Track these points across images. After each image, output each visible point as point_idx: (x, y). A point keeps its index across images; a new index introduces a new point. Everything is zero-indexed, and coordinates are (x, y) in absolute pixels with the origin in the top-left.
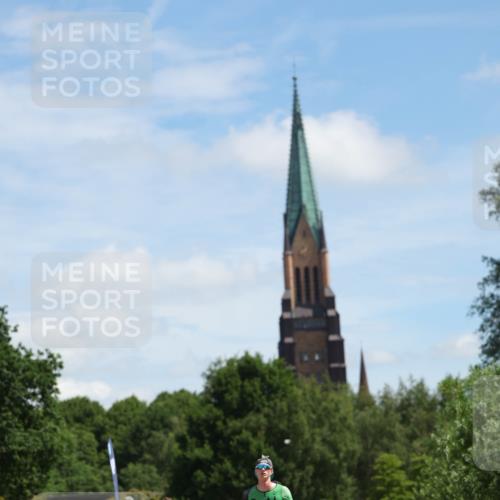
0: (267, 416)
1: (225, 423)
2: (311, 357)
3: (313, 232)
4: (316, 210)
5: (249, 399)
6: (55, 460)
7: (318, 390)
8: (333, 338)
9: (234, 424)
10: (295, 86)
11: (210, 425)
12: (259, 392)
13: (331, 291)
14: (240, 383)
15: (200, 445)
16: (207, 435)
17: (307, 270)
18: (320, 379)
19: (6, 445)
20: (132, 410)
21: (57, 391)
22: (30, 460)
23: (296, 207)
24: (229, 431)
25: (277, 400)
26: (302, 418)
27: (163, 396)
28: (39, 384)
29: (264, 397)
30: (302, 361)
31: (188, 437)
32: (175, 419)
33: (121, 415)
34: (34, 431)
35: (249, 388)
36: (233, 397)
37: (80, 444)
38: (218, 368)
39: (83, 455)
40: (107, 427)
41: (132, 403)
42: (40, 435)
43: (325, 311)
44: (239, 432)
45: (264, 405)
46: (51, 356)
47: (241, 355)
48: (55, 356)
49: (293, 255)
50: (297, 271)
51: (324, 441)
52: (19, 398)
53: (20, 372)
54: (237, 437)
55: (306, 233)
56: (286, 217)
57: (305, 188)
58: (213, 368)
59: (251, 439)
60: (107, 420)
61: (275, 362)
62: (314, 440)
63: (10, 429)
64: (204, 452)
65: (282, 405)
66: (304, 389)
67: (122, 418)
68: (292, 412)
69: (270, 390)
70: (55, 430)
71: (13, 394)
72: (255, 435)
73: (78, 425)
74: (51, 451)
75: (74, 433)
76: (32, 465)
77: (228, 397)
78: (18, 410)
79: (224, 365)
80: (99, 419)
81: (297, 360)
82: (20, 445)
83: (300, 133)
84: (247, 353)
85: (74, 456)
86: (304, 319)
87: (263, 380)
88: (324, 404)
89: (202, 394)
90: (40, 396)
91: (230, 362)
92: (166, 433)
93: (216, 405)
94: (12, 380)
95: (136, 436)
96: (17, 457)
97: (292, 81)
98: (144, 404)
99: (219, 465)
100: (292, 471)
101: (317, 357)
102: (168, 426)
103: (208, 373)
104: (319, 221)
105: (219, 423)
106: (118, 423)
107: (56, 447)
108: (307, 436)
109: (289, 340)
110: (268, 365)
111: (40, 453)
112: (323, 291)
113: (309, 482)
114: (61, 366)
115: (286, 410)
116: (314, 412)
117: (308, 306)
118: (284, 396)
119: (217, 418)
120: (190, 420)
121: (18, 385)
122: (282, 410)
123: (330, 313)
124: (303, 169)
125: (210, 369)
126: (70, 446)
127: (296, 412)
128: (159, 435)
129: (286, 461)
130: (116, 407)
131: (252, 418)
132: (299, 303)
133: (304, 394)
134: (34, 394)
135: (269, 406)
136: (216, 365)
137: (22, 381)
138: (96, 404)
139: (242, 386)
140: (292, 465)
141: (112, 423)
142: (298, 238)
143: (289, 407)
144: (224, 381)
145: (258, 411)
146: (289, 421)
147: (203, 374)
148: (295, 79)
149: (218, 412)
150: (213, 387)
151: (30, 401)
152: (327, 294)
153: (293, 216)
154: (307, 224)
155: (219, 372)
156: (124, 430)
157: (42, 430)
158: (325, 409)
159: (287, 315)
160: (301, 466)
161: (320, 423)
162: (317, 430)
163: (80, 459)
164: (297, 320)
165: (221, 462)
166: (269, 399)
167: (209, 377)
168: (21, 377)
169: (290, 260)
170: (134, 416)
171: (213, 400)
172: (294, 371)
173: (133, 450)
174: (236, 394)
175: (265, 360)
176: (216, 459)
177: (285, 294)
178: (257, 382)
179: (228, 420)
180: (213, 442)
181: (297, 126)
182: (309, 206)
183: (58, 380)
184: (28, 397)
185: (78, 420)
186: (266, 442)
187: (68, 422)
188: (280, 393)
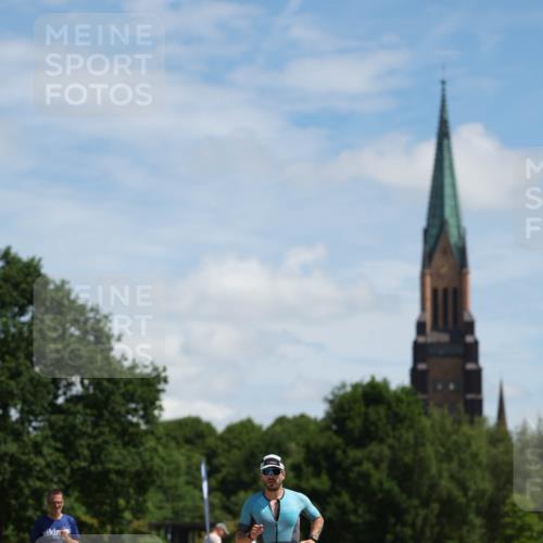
0: (391, 447)
1: (344, 452)
2: (446, 386)
3: (454, 250)
4: (459, 227)
5: (373, 428)
6: (153, 482)
8: (470, 366)
9: (355, 454)
10: (443, 90)
11: (328, 454)
12: (384, 421)
13: (471, 316)
14: (363, 409)
15: (317, 474)
16: (324, 464)
17: (445, 291)
18: (452, 409)
19: (102, 463)
20: (248, 433)
21: (161, 408)
22: (127, 481)
23: (437, 222)
24: (349, 461)
25: (403, 431)
26: (429, 451)
27: (281, 421)
28: (143, 400)
29: (389, 427)
30: (435, 390)
31: (304, 467)
32: (293, 446)
33: (235, 438)
34: (133, 450)
35: (373, 416)
36: (356, 424)
37: (189, 467)
38: (342, 392)
39: (190, 479)
40: (220, 451)
41: (247, 426)
42: (139, 454)
43: (463, 337)
44: (359, 463)
45: (388, 436)
46: (155, 369)
47: (367, 380)
48: (161, 369)
49: (431, 275)
50: (435, 292)
51: (452, 477)
52: (119, 413)
53: (122, 385)
54: (357, 469)
55: (447, 251)
56: (426, 232)
57: (448, 203)
58: (336, 392)
59: (373, 471)
60: (219, 443)
61: (403, 390)
62: (440, 476)
63: (106, 446)
64: (322, 483)
65: (409, 436)
66: (435, 419)
67: (236, 442)
68: (418, 444)
69: (397, 419)
71: (113, 408)
72: (377, 465)
73: (188, 447)
74: (150, 472)
75: (183, 455)
76: (129, 486)
77: (350, 425)
78: (117, 426)
79: (349, 389)
80: (210, 441)
81: (430, 388)
82: (118, 463)
83: (445, 142)
84: (373, 378)
85: (182, 479)
86: (439, 345)
87: (389, 407)
88: (454, 437)
89: (324, 420)
90: (141, 413)
91: (356, 387)
93: (336, 432)
94: (112, 393)
95: (250, 461)
96: (113, 477)
97: (440, 87)
98: (260, 428)
99: (336, 499)
100: (416, 508)
101: (452, 387)
103: (331, 397)
104: (462, 238)
105: (339, 453)
106: (231, 446)
107: (156, 468)
108: (434, 470)
109: (422, 366)
110: (395, 392)
111: (138, 474)
112: (462, 315)
113: (434, 521)
114: (165, 380)
115: (412, 441)
116: (443, 445)
117: (445, 330)
118: (411, 426)
119: (337, 447)
120: (307, 447)
121: (119, 399)
122: (407, 442)
123: (469, 339)
124: (447, 181)
125: (333, 393)
126: (178, 468)
127: (423, 445)
129: (410, 496)
130: (230, 429)
131: (374, 449)
132: (435, 327)
133: (433, 426)
134: (136, 410)
135: (394, 437)
136: (339, 389)
137: (123, 395)
138: (209, 426)
139: (366, 414)
140: (416, 502)
141: (225, 446)
142: (438, 257)
143: (416, 438)
144: (346, 407)
145: (382, 441)
146: (415, 453)
148: (443, 83)
149: (338, 440)
150: (335, 412)
151: (130, 417)
152: (466, 318)
153: (434, 232)
154: (448, 241)
155: (343, 397)
156: (236, 455)
157: (142, 449)
158: (456, 443)
159: (422, 339)
160: (425, 503)
161: (448, 457)
162: (445, 466)
163: (188, 483)
164: (432, 345)
165: (339, 494)
166: (394, 428)
167: (331, 402)
168: (122, 390)
169: (428, 279)
170: (249, 440)
171: (334, 427)
172: (424, 400)
173: (246, 477)
174: (359, 422)
175: (394, 386)
176: (333, 491)
177: (421, 316)
178: (382, 410)
179: (348, 450)
180: (332, 471)
181: (443, 134)
182: (451, 221)
183: (162, 396)
184: (128, 412)
185: (188, 441)
186: (389, 475)
187: (178, 443)
188: (407, 423)
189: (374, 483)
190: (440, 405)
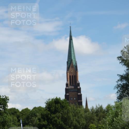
0: (61, 114)
1: (51, 115)
2: (73, 99)
3: (74, 66)
4: (75, 61)
5: (57, 109)
6: (6, 124)
7: (75, 107)
8: (79, 94)
9: (53, 115)
10: (70, 29)
11: (47, 116)
12: (60, 107)
14: (55, 105)
15: (44, 121)
16: (46, 118)
17: (72, 76)
18: (75, 104)
20: (27, 111)
21: (7, 106)
23: (70, 60)
24: (52, 117)
25: (64, 110)
26: (71, 114)
27: (35, 108)
28: (3, 104)
29: (61, 109)
30: (71, 100)
31: (41, 119)
32: (38, 114)
33: (24, 113)
34: (1, 116)
35: (57, 106)
36: (53, 109)
37: (13, 120)
39: (14, 123)
40: (20, 116)
41: (27, 110)
43: (77, 87)
44: (54, 118)
45: (61, 111)
46: (6, 97)
47: (55, 98)
48: (7, 97)
49: (69, 72)
50: (70, 76)
51: (76, 120)
54: (54, 119)
56: (67, 62)
57: (72, 55)
58: (48, 101)
59: (57, 120)
60: (20, 114)
61: (64, 100)
62: (73, 120)
64: (45, 123)
66: (71, 107)
68: (68, 113)
69: (63, 107)
70: (7, 116)
72: (58, 118)
73: (13, 115)
74: (5, 122)
75: (11, 117)
77: (52, 109)
79: (51, 100)
80: (18, 114)
81: (70, 99)
83: (71, 41)
84: (57, 97)
85: (12, 123)
86: (72, 89)
87: (61, 104)
88: (76, 111)
89: (45, 108)
90: (3, 108)
91: (52, 99)
92: (35, 118)
93: (48, 111)
95: (28, 118)
97: (70, 28)
98: (30, 110)
99: (49, 126)
101: (75, 99)
102: (36, 116)
103: (47, 102)
104: (76, 64)
105: (49, 115)
106: (23, 115)
107: (7, 121)
108: (72, 119)
109: (68, 94)
110: (62, 100)
111: (3, 122)
112: (77, 82)
114: (8, 100)
115: (66, 112)
116: (74, 113)
117: (73, 85)
119: (49, 114)
120: (42, 114)
122: (65, 112)
123: (78, 87)
124: (72, 50)
125: (47, 101)
126: (10, 120)
127: (69, 113)
128: (34, 118)
129: (66, 125)
130: (23, 110)
131: (58, 114)
132: (70, 85)
133: (71, 108)
134: (1, 107)
135: (62, 111)
136: (49, 100)
138: (17, 110)
139: (55, 106)
140: (68, 127)
141: (22, 115)
142: (70, 68)
144: (50, 104)
145: (59, 112)
146: (67, 115)
147: (45, 103)
148: (70, 27)
149: (49, 112)
150: (48, 106)
152: (78, 82)
153: (69, 62)
154: (73, 64)
155: (49, 102)
156: (24, 117)
157: (3, 116)
158: (77, 112)
159: (67, 88)
160: (70, 127)
161: (75, 116)
162: (74, 118)
163: (13, 124)
164: (70, 89)
165: (50, 125)
166: (62, 109)
167: (47, 103)
170: (27, 113)
171: (48, 109)
172: (69, 102)
173: (27, 122)
174: (54, 108)
175: (61, 99)
176: (48, 124)
177: (67, 82)
178: (59, 105)
179: (51, 114)
180: (48, 120)
181: (71, 39)
182: (73, 60)
183: (8, 103)
185: (13, 114)
186: (61, 121)
187: (10, 114)
188: (65, 108)
189: (58, 122)
190: (72, 103)
